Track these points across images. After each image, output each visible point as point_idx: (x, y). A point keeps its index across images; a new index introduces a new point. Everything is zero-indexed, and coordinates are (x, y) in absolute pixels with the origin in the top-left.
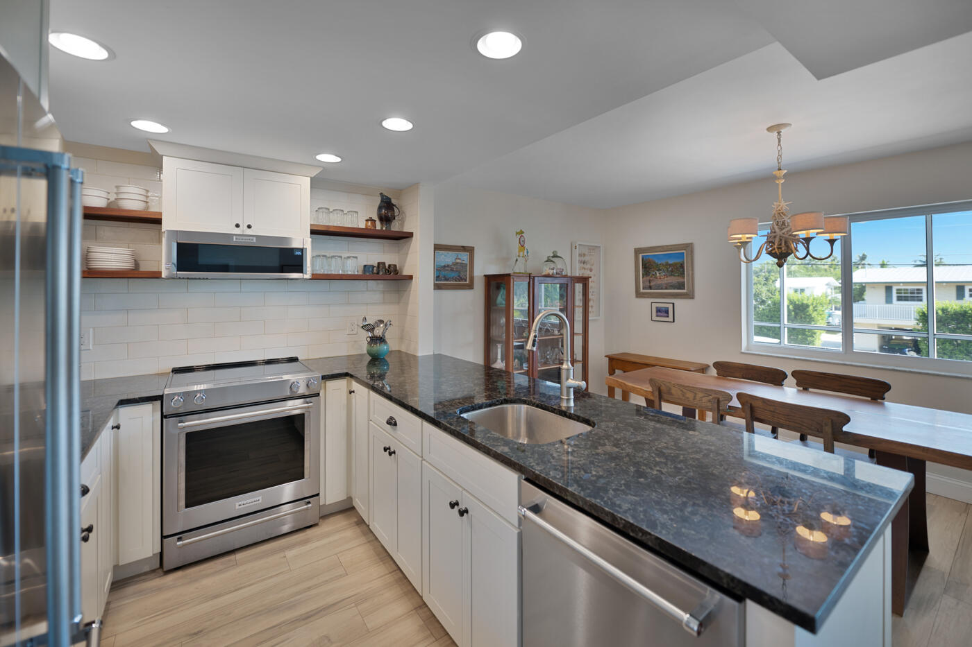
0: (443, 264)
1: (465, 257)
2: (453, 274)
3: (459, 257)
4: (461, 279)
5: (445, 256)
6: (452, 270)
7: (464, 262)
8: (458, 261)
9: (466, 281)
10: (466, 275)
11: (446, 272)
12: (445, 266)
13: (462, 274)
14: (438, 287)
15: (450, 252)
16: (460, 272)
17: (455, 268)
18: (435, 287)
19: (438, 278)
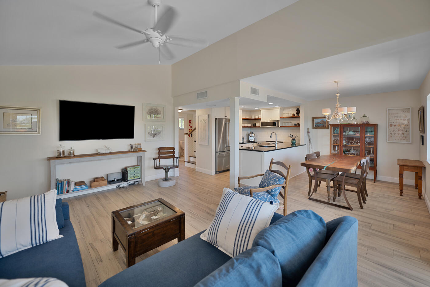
0: (317, 122)
2: (322, 125)
3: (323, 120)
4: (324, 126)
6: (320, 124)
7: (325, 121)
11: (318, 124)
13: (324, 125)
14: (316, 128)
15: (319, 119)
16: (323, 124)
17: (321, 123)
18: (314, 128)
19: (315, 126)
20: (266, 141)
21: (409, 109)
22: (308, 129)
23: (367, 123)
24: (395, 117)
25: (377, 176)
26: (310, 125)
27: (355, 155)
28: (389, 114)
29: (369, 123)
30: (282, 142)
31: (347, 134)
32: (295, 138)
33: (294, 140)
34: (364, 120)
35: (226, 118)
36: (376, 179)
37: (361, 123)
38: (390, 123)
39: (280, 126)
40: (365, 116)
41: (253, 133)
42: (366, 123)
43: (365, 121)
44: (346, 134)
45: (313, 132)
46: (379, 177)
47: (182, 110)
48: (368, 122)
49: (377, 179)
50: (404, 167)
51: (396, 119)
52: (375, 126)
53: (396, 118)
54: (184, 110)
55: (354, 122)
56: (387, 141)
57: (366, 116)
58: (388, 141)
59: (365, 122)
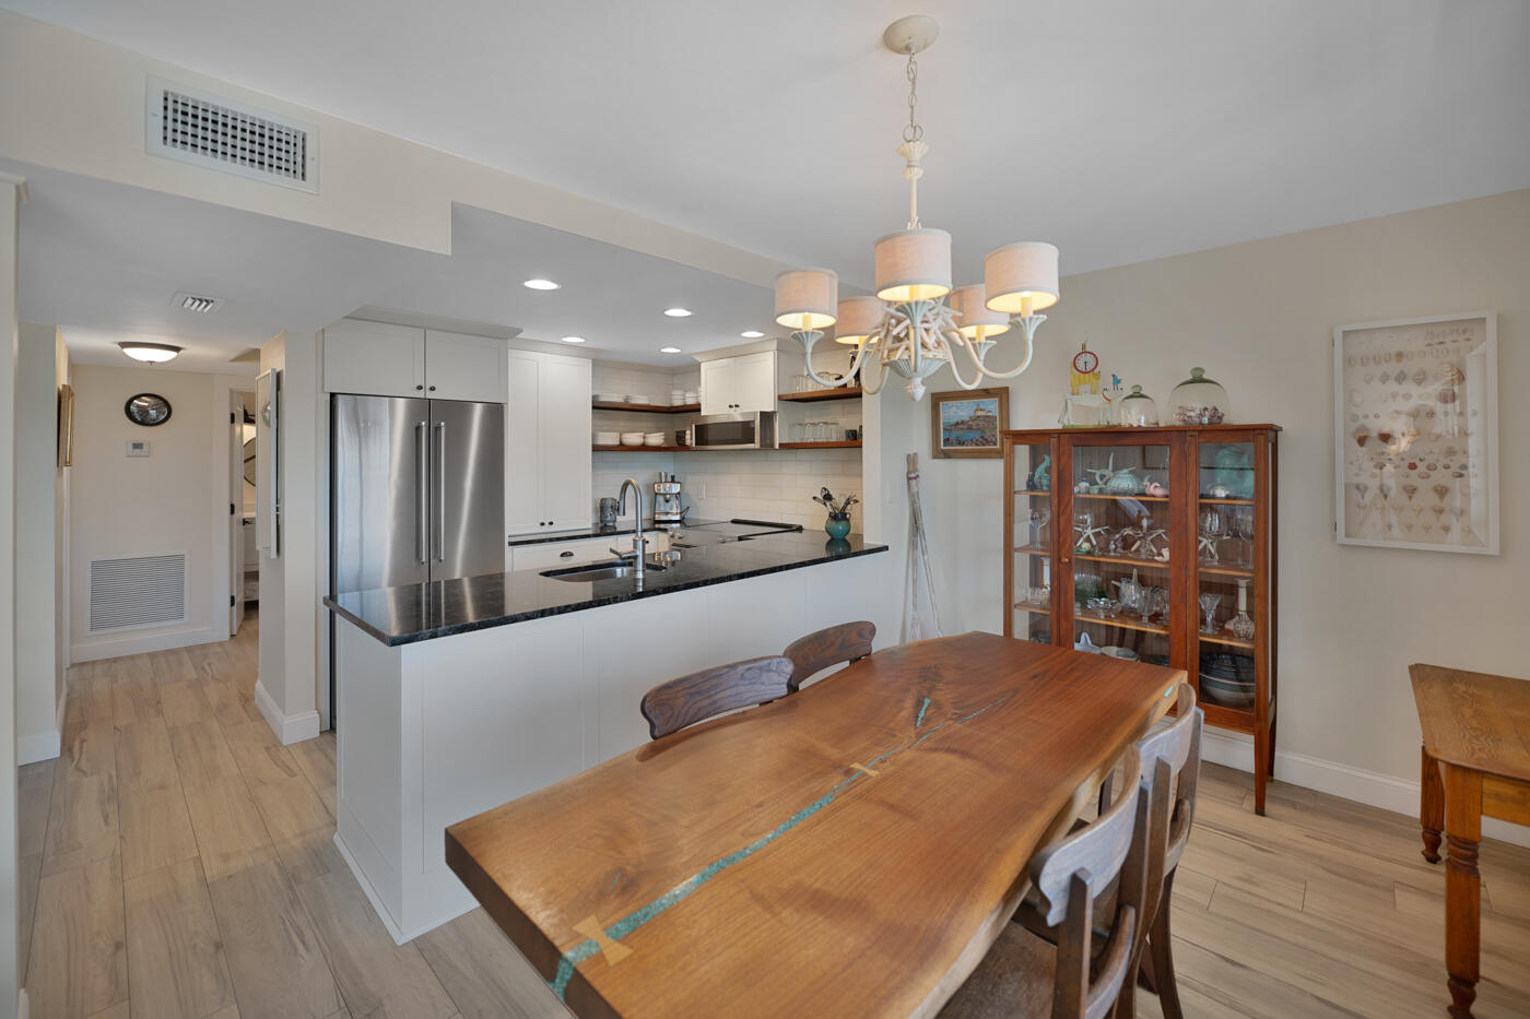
0: (955, 421)
1: (991, 406)
2: (976, 435)
3: (981, 407)
4: (987, 442)
5: (958, 408)
6: (970, 428)
7: (990, 414)
8: (979, 413)
9: (995, 444)
10: (994, 436)
11: (961, 432)
12: (957, 423)
13: (987, 435)
14: (947, 455)
15: (965, 402)
16: (983, 431)
17: (974, 424)
18: (939, 454)
19: (947, 441)
20: (734, 522)
21: (1484, 320)
22: (912, 460)
23: (1212, 417)
24: (1385, 379)
25: (1276, 753)
26: (920, 440)
27: (1145, 619)
28: (1349, 361)
29: (1226, 420)
30: (800, 529)
31: (1101, 491)
32: (844, 508)
33: (839, 516)
34: (1196, 405)
35: (430, 395)
36: (1271, 771)
37: (1179, 423)
38: (1355, 418)
39: (780, 445)
40: (1198, 379)
41: (673, 481)
42: (1205, 420)
43: (1198, 406)
44: (1095, 489)
45: (937, 473)
46: (1291, 765)
47: (177, 349)
48: (1216, 414)
49: (1276, 777)
50: (1487, 785)
51: (1394, 396)
52: (1263, 439)
53: (1393, 386)
54: (193, 350)
55: (1135, 417)
56: (1334, 538)
57: (1205, 376)
58: (1341, 538)
59: (1201, 415)
